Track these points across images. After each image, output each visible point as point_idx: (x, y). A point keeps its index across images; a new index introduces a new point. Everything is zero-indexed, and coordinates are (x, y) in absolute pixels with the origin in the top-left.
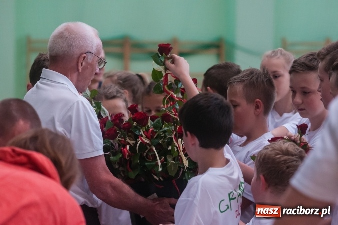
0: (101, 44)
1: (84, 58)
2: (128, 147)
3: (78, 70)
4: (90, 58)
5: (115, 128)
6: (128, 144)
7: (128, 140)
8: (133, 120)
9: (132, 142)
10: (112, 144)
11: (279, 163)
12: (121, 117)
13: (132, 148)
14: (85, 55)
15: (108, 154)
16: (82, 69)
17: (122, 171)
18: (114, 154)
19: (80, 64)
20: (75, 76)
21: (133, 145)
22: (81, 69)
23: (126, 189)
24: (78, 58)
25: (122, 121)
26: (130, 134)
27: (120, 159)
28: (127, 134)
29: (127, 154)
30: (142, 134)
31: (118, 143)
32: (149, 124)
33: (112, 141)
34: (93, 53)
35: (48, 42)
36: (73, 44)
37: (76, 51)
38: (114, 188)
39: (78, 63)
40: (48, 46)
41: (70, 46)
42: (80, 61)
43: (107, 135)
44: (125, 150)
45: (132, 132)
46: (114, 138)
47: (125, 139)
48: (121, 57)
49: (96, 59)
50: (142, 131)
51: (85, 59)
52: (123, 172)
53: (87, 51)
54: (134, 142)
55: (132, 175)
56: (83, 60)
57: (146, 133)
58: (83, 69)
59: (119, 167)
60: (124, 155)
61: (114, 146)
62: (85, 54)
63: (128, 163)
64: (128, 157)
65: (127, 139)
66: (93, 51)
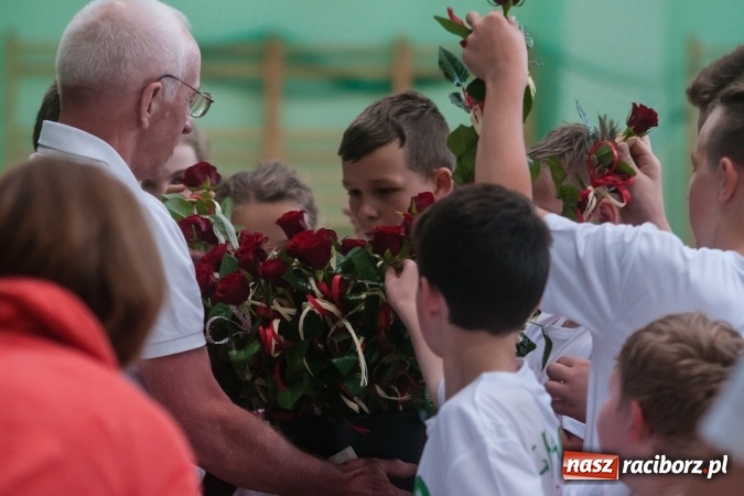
0: (198, 52)
1: (156, 90)
2: (276, 324)
3: (139, 123)
4: (170, 91)
5: (244, 273)
6: (277, 315)
7: (276, 306)
8: (291, 252)
9: (286, 312)
10: (234, 317)
11: (688, 378)
12: (260, 243)
13: (288, 328)
14: (158, 84)
15: (223, 342)
16: (151, 120)
17: (261, 387)
18: (241, 344)
19: (145, 108)
20: (131, 138)
21: (289, 319)
22: (149, 119)
23: (269, 435)
24: (142, 92)
25: (262, 254)
26: (280, 290)
27: (257, 356)
28: (275, 290)
29: (274, 342)
30: (315, 288)
31: (252, 315)
32: (333, 263)
33: (233, 308)
34: (179, 75)
35: (56, 50)
36: (128, 55)
37: (134, 75)
38: (235, 434)
39: (139, 103)
40: (57, 59)
41: (118, 60)
42: (144, 101)
43: (222, 291)
44: (268, 332)
45: (285, 285)
46: (239, 300)
47: (269, 303)
48: (257, 87)
49: (186, 92)
50: (312, 281)
51: (159, 93)
52: (265, 390)
53: (163, 72)
54: (293, 311)
55: (288, 399)
56: (154, 95)
57: (324, 286)
58: (153, 121)
59: (254, 379)
60: (265, 344)
61: (240, 322)
62: (159, 80)
63: (278, 368)
64: (275, 352)
65: (275, 301)
66: (180, 70)
